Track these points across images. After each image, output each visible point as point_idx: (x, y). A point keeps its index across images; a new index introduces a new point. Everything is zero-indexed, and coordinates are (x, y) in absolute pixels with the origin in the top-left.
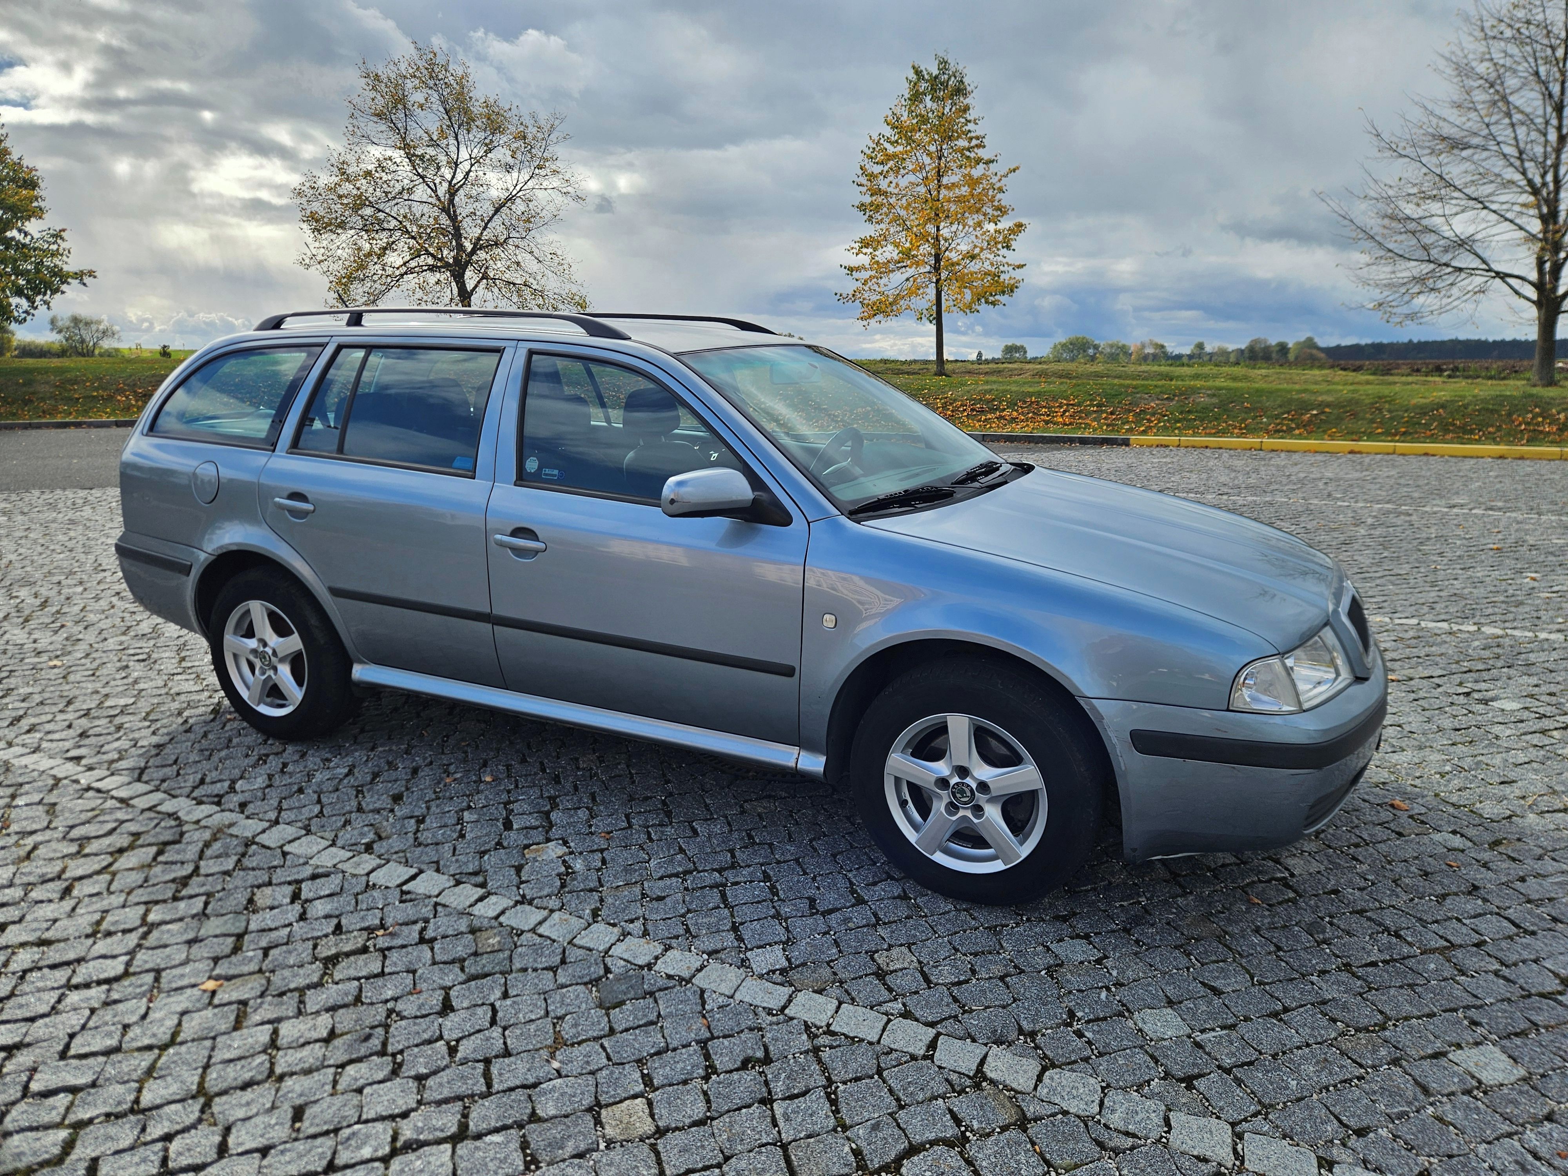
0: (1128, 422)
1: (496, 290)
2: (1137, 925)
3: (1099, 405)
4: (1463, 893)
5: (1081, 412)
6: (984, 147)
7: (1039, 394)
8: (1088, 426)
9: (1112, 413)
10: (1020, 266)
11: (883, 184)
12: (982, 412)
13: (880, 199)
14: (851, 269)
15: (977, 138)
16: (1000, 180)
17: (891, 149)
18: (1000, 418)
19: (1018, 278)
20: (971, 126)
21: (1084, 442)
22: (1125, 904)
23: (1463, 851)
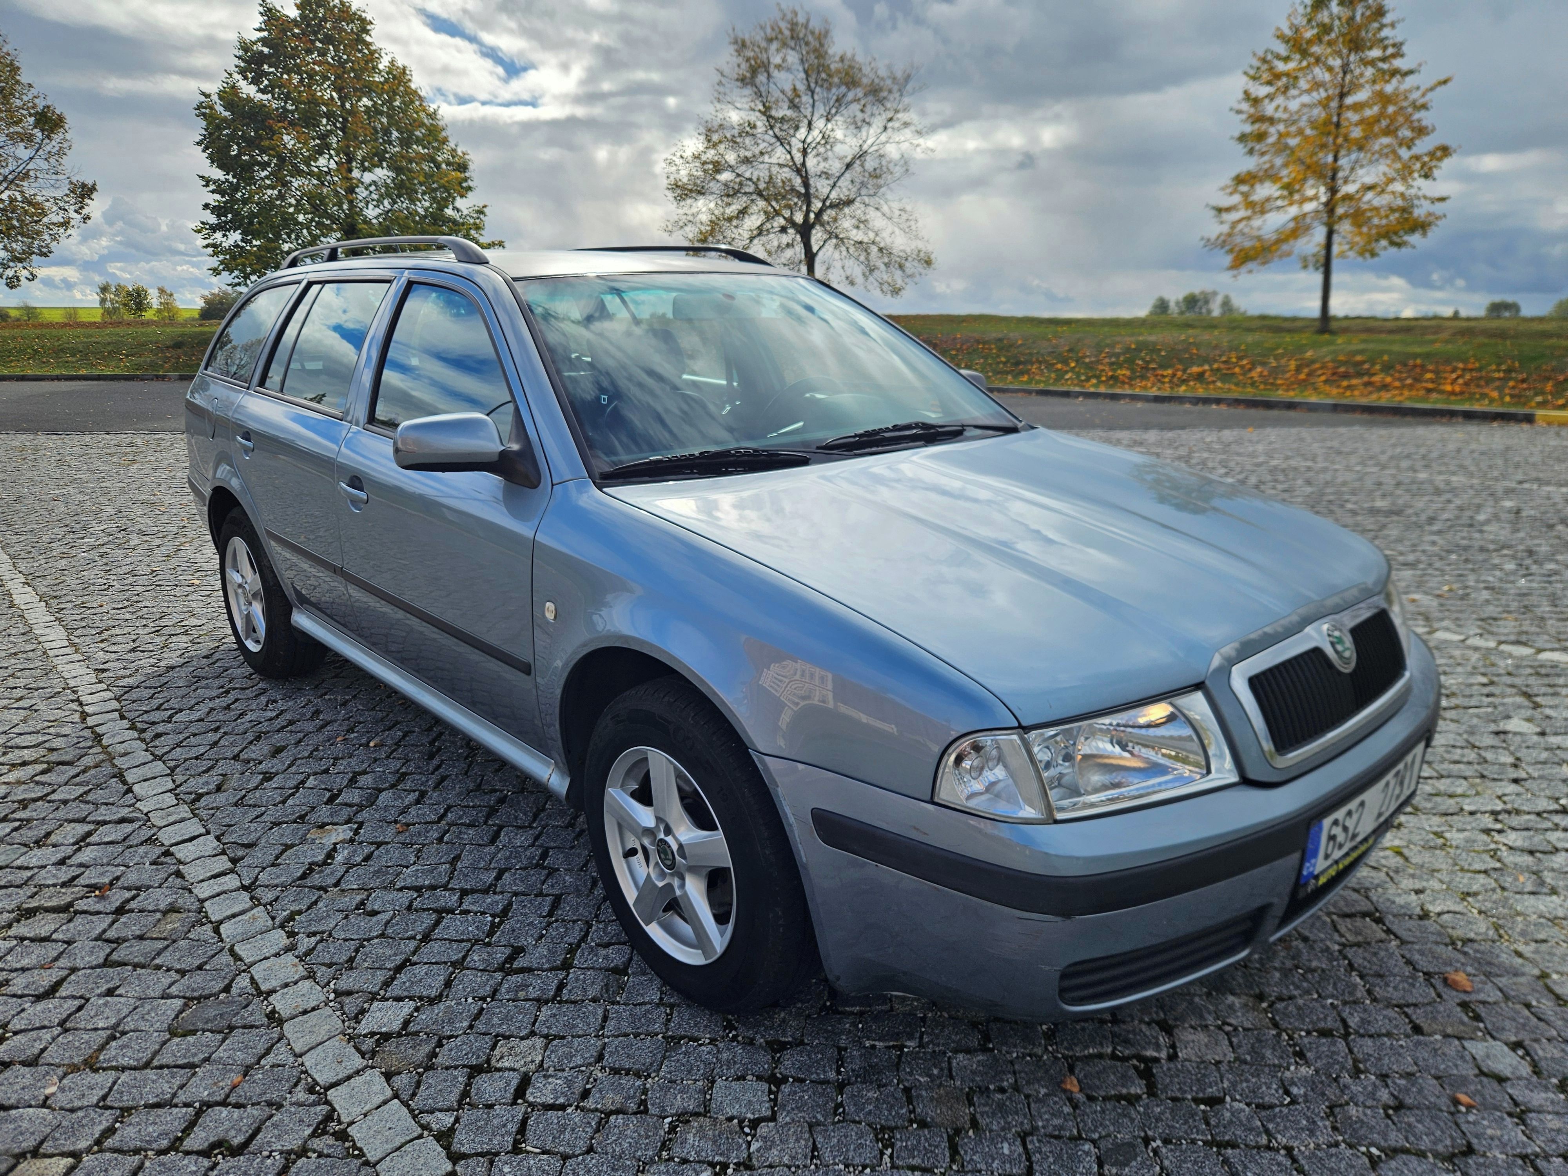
0: (1542, 393)
1: (843, 249)
2: (862, 1083)
3: (1509, 371)
4: (1436, 1155)
5: (1481, 378)
6: (1402, 56)
7: (1427, 356)
8: (1484, 396)
9: (1523, 381)
10: (1442, 199)
11: (1269, 109)
12: (1346, 376)
13: (1264, 127)
14: (1220, 210)
15: (1394, 45)
16: (1423, 95)
17: (1281, 66)
18: (1367, 384)
19: (1439, 213)
20: (1385, 32)
21: (1469, 416)
22: (879, 1044)
23: (1501, 1080)
